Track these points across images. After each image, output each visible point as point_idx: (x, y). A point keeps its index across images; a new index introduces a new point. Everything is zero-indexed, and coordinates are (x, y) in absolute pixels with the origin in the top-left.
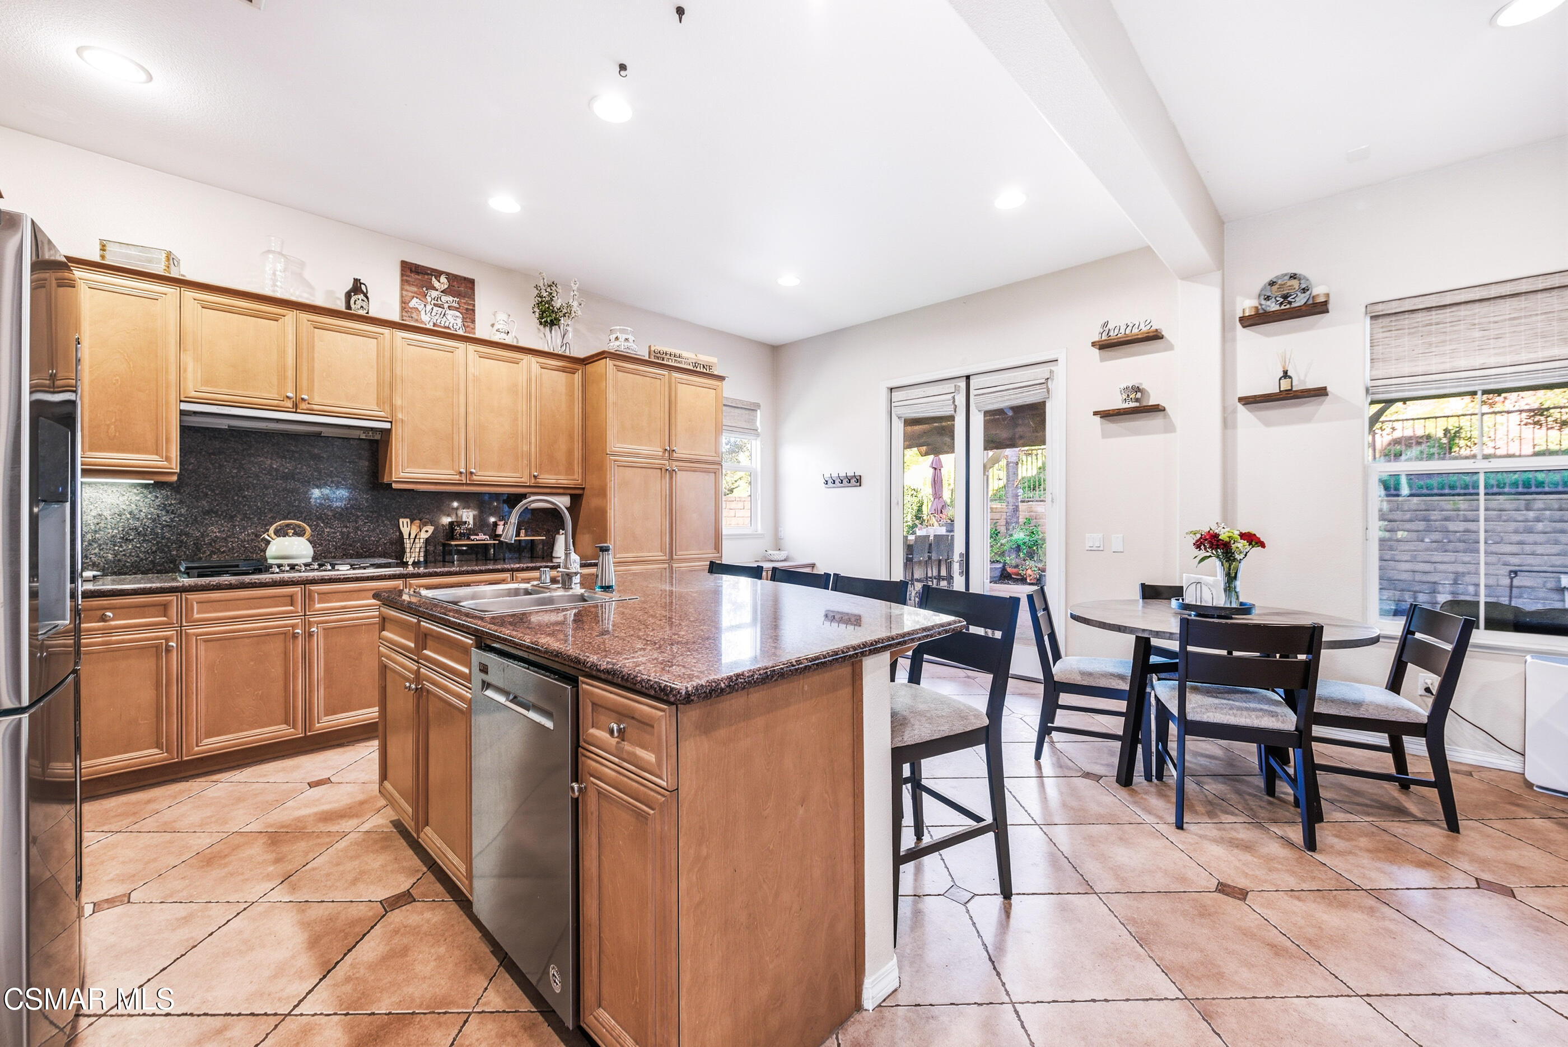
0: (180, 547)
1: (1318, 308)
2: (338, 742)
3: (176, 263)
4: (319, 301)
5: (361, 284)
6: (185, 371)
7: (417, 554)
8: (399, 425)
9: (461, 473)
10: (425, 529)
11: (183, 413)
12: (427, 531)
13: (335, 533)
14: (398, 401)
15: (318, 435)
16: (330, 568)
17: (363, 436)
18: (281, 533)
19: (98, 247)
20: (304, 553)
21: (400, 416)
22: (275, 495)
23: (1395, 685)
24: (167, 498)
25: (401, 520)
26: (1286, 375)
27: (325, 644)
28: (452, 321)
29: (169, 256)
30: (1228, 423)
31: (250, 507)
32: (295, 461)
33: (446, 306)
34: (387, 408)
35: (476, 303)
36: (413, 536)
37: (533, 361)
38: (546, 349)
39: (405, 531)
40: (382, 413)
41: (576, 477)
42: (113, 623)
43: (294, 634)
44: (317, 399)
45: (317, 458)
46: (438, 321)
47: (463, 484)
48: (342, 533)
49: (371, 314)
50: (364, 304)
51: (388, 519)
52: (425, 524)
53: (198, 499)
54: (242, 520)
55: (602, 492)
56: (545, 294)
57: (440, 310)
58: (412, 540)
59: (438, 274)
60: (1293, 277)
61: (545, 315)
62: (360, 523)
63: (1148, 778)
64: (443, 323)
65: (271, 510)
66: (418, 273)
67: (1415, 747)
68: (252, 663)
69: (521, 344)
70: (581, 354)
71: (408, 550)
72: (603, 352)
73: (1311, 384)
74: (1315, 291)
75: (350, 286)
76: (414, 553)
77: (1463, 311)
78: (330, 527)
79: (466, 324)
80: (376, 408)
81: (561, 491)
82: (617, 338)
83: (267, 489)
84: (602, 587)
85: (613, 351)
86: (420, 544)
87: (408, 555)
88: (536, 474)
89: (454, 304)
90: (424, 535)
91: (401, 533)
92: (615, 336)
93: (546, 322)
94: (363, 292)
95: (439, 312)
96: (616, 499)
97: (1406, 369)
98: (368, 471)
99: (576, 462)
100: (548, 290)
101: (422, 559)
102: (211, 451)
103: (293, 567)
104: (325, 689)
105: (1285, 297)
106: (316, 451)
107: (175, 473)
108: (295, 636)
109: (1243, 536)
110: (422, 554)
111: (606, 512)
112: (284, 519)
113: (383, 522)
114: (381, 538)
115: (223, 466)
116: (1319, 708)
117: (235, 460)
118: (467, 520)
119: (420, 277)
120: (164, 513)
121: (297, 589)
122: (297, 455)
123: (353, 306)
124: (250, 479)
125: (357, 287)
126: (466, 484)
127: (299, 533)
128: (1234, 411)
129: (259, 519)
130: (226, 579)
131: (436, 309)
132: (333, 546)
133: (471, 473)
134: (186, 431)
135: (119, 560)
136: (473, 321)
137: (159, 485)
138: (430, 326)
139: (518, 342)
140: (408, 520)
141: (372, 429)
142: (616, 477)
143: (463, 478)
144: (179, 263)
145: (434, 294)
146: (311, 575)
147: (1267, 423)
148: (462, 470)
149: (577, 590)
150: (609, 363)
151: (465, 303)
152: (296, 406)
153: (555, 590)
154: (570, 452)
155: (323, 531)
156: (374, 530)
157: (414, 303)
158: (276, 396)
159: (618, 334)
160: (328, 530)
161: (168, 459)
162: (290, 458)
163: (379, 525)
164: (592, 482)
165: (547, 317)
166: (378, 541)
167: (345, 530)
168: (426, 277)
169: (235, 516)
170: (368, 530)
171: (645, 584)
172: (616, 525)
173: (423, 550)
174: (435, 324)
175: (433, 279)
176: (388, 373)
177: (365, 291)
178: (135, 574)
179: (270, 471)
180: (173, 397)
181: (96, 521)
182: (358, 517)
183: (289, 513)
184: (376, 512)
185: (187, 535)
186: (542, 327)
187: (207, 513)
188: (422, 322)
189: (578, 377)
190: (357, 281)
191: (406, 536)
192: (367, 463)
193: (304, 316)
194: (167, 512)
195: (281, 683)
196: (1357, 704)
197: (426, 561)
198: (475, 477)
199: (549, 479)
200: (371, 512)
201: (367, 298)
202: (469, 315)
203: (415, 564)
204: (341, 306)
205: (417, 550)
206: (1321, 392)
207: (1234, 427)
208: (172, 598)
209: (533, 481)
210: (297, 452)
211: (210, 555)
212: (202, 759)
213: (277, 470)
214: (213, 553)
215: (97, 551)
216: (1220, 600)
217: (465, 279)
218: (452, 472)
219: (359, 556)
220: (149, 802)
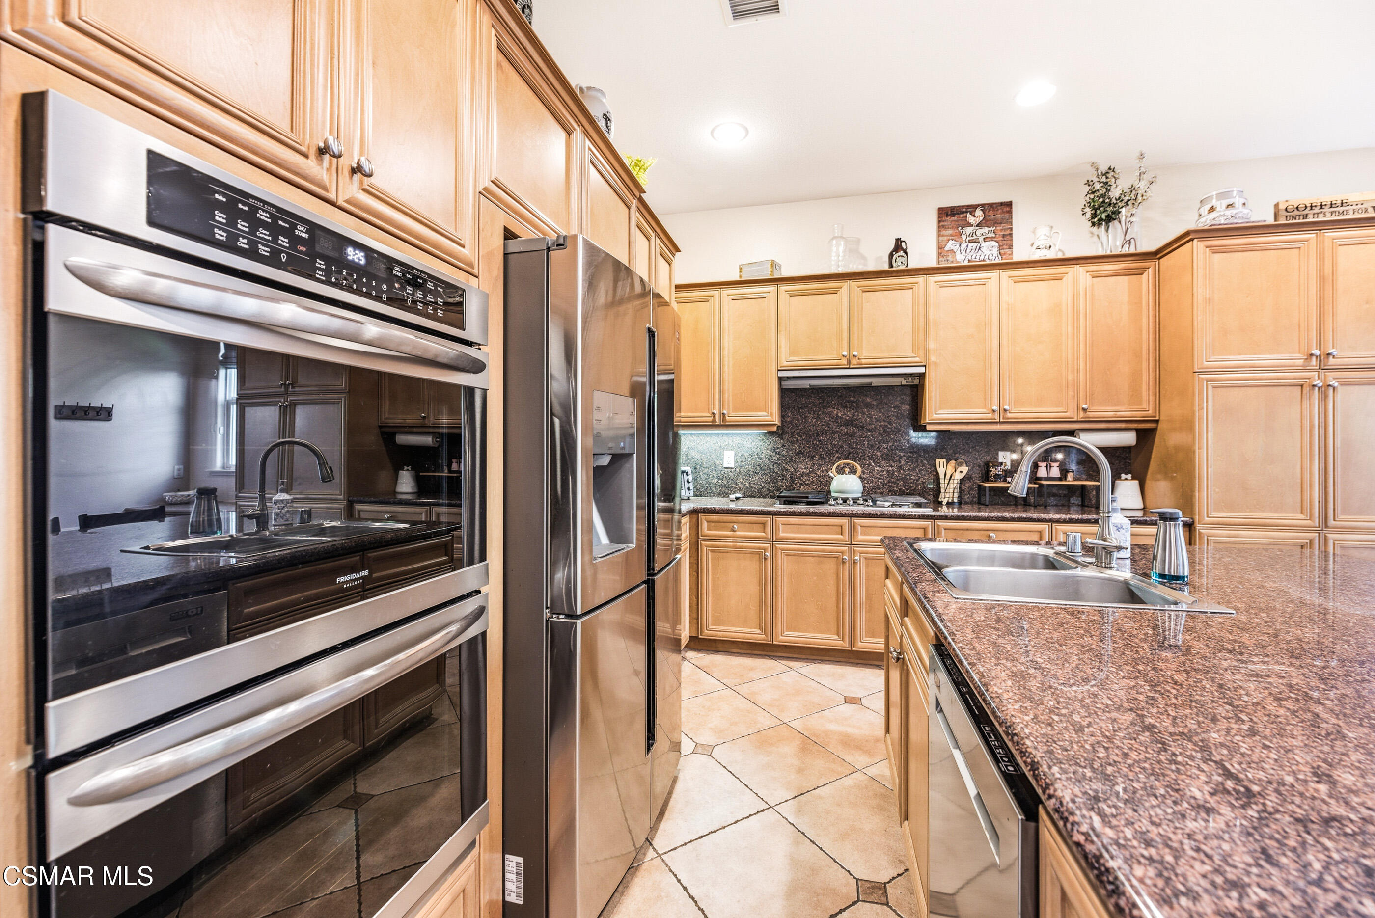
0: (783, 479)
2: (877, 663)
3: (778, 268)
4: (871, 267)
5: (901, 242)
6: (780, 347)
7: (951, 496)
8: (932, 367)
9: (994, 411)
10: (960, 469)
11: (780, 379)
12: (961, 472)
13: (883, 471)
14: (931, 345)
15: (869, 386)
16: (871, 504)
17: (904, 383)
18: (840, 471)
19: (738, 270)
20: (856, 489)
21: (933, 359)
22: (840, 439)
24: (775, 442)
25: (938, 460)
27: (866, 573)
28: (988, 253)
29: (773, 264)
31: (824, 450)
32: (853, 409)
33: (981, 239)
34: (922, 353)
35: (1014, 226)
36: (948, 477)
37: (1079, 271)
38: (1101, 252)
39: (941, 471)
40: (917, 359)
41: (1145, 406)
42: (738, 533)
43: (843, 559)
44: (865, 354)
45: (869, 406)
46: (973, 257)
47: (996, 423)
48: (888, 471)
49: (910, 267)
50: (903, 260)
51: (926, 459)
52: (960, 465)
53: (793, 443)
54: (819, 459)
55: (1188, 425)
56: (1098, 186)
57: (975, 244)
58: (947, 481)
59: (971, 209)
61: (1098, 211)
62: (903, 462)
64: (978, 257)
65: (837, 451)
66: (953, 215)
68: (815, 578)
69: (1069, 254)
70: (1153, 248)
71: (943, 490)
72: (1188, 233)
75: (892, 246)
76: (949, 493)
78: (879, 466)
79: (1002, 251)
80: (911, 354)
81: (1123, 425)
82: (1212, 209)
83: (834, 434)
84: (1162, 576)
85: (1206, 227)
86: (954, 484)
87: (943, 495)
88: (1085, 406)
89: (990, 235)
90: (958, 476)
91: (938, 473)
92: (1208, 207)
93: (1101, 220)
94: (902, 249)
95: (974, 247)
96: (1211, 434)
98: (909, 414)
99: (1144, 387)
100: (1104, 179)
101: (956, 500)
102: (800, 406)
103: (845, 500)
104: (866, 612)
106: (868, 400)
107: (775, 425)
108: (843, 562)
110: (956, 495)
111: (1194, 452)
112: (846, 458)
113: (922, 462)
114: (919, 478)
115: (807, 417)
117: (814, 412)
118: (1004, 461)
119: (955, 218)
120: (774, 454)
121: (844, 521)
122: (855, 404)
123: (894, 264)
124: (824, 427)
125: (899, 246)
126: (1000, 423)
127: (853, 471)
129: (829, 458)
130: (802, 508)
131: (970, 245)
132: (881, 482)
133: (1005, 410)
134: (784, 393)
135: (752, 487)
136: (1011, 247)
137: (771, 433)
138: (966, 263)
139: (1064, 255)
140: (944, 460)
141: (911, 375)
142: (1211, 403)
143: (996, 416)
144: (780, 267)
145: (969, 230)
146: (856, 509)
148: (995, 408)
149: (1123, 572)
150: (1198, 246)
151: (1001, 230)
152: (849, 362)
153: (1085, 565)
154: (1136, 376)
155: (874, 470)
156: (914, 469)
157: (951, 245)
158: (835, 357)
159: (1214, 202)
160: (877, 468)
161: (771, 415)
162: (850, 408)
163: (918, 465)
164: (1170, 411)
165: (1101, 213)
166: (917, 480)
167: (890, 469)
168: (961, 216)
169: (814, 456)
170: (909, 470)
171: (1256, 577)
172: (1211, 470)
173: (957, 490)
174: (969, 261)
175: (969, 215)
176: (922, 320)
177: (905, 248)
178: (759, 497)
179: (836, 419)
180: (774, 369)
181: (741, 460)
182: (901, 457)
183: (849, 454)
184: (915, 452)
185: (787, 470)
186: (1095, 229)
187: (798, 454)
188: (958, 262)
189: (1147, 278)
190: (898, 241)
191: (942, 476)
192: (908, 407)
193: (854, 284)
194: (776, 453)
195: (834, 599)
197: (960, 503)
198: (1009, 415)
199: (1105, 411)
200: (911, 452)
201: (906, 253)
202: (1006, 240)
203: (949, 504)
204: (886, 267)
205: (951, 490)
208: (768, 519)
209: (1082, 414)
210: (854, 402)
211: (800, 487)
212: (786, 646)
213: (841, 418)
214: (801, 485)
215: (741, 480)
217: (1002, 204)
218: (985, 411)
219: (902, 493)
220: (752, 669)
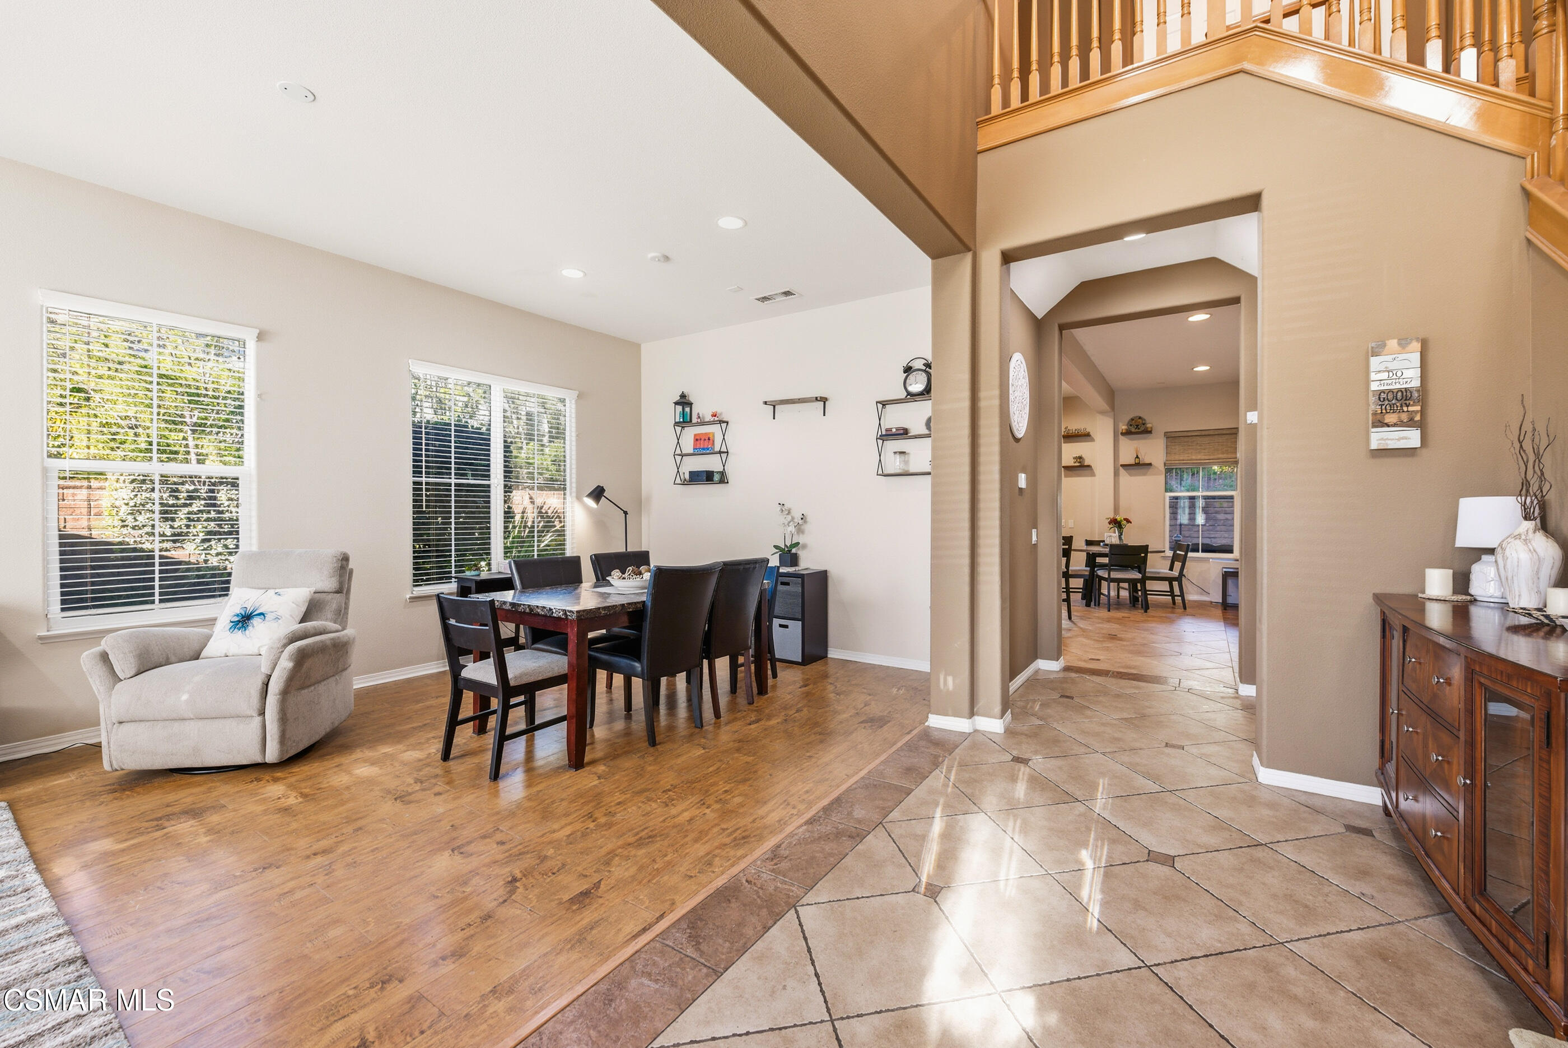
1: (1148, 432)
23: (1171, 569)
26: (1137, 457)
30: (1116, 474)
60: (1140, 418)
63: (1095, 605)
67: (1175, 584)
73: (1147, 461)
74: (1149, 425)
77: (1194, 439)
97: (1177, 457)
105: (1137, 426)
109: (1125, 519)
116: (1148, 575)
128: (1119, 469)
147: (1131, 475)
196: (1159, 573)
206: (1150, 464)
207: (1119, 475)
216: (1118, 542)
